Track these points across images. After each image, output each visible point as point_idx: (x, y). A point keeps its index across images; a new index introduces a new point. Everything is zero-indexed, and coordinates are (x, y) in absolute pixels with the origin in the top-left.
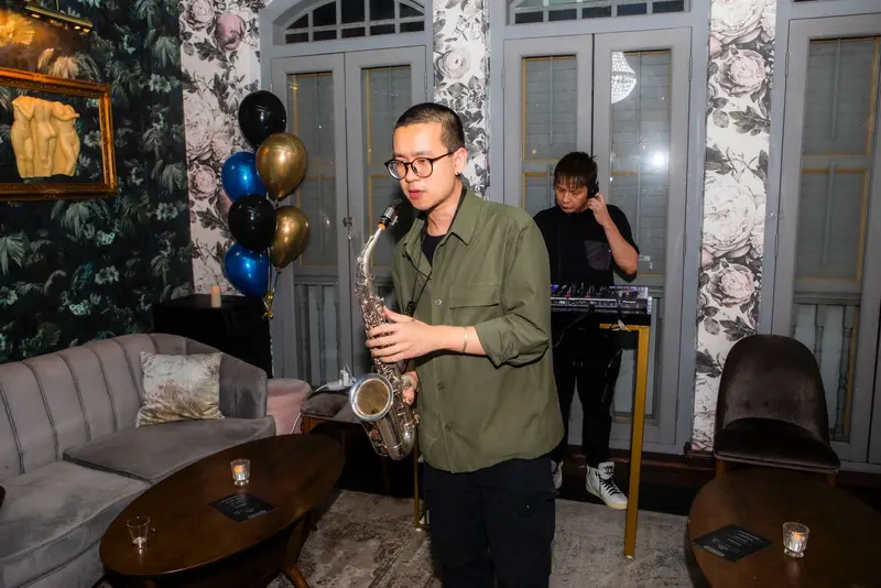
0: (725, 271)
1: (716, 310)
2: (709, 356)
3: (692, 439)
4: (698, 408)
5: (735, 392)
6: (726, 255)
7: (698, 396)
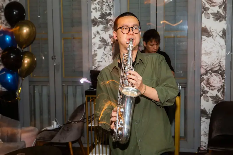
0: (210, 76)
1: (207, 92)
2: (206, 111)
3: (200, 146)
4: (202, 132)
5: (216, 124)
6: (211, 70)
7: (202, 127)
